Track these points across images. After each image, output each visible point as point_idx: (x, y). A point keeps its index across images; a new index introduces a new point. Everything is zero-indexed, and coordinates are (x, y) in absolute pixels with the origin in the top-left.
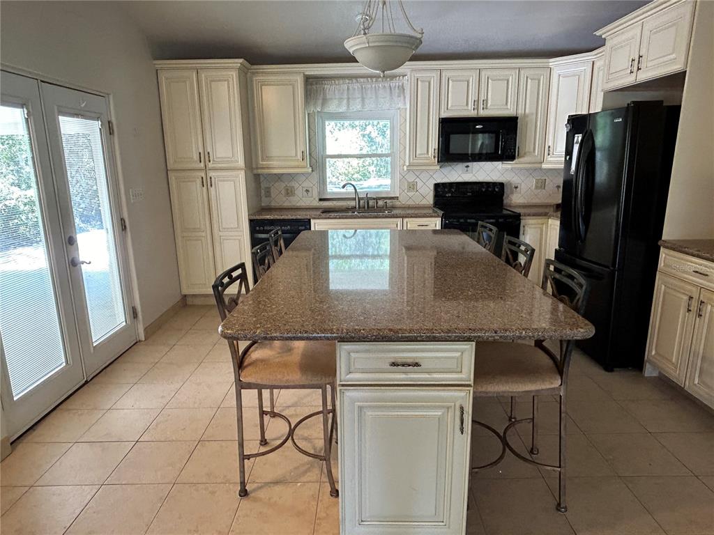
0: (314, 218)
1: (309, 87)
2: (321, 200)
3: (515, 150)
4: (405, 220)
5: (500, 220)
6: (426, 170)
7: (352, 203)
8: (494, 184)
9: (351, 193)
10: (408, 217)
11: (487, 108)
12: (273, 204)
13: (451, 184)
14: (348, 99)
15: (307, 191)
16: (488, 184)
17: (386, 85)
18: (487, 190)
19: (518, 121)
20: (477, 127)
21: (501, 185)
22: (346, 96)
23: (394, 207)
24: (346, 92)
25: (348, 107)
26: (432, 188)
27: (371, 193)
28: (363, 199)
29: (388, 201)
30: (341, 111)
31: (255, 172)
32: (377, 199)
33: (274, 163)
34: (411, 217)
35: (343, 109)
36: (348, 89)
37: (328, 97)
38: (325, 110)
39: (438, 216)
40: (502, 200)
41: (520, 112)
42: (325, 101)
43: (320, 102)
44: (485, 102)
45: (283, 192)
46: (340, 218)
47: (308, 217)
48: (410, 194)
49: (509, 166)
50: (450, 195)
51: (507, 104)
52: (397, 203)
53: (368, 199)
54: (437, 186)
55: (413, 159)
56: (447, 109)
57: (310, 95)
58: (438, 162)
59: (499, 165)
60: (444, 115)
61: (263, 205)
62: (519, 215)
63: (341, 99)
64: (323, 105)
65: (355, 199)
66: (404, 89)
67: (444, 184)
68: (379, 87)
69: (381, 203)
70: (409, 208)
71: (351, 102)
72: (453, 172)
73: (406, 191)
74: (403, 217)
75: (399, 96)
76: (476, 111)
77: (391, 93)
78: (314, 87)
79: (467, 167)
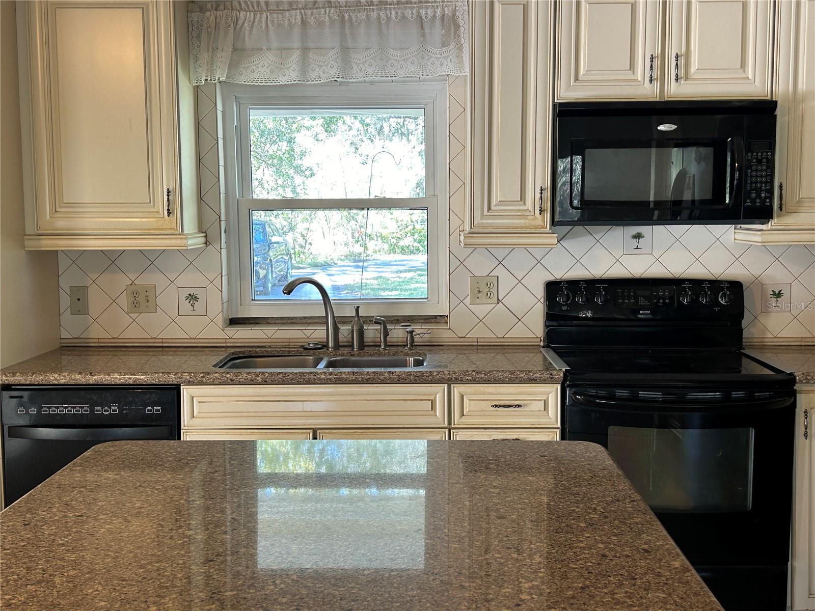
0: (190, 383)
1: (195, 17)
2: (234, 322)
3: (771, 192)
4: (457, 389)
5: (735, 394)
6: (526, 247)
7: (319, 333)
8: (715, 285)
9: (310, 303)
10: (462, 382)
11: (687, 78)
12: (97, 333)
13: (592, 285)
14: (305, 50)
15: (192, 298)
16: (697, 284)
17: (408, 13)
18: (695, 301)
19: (778, 112)
20: (661, 128)
21: (735, 288)
22: (296, 44)
23: (434, 346)
24: (297, 31)
25: (304, 70)
26: (540, 292)
27: (370, 303)
28: (345, 320)
29: (418, 328)
30: (283, 80)
31: (31, 245)
32: (385, 322)
33: (88, 223)
34: (474, 381)
35: (289, 76)
36: (304, 22)
37: (249, 43)
38: (242, 80)
39: (552, 380)
40: (741, 331)
41: (782, 89)
42: (239, 55)
43: (224, 56)
44: (682, 59)
45: (124, 301)
46: (265, 383)
47: (172, 379)
48: (481, 309)
49: (756, 238)
50: (589, 314)
51: (743, 65)
52: (444, 334)
53: (360, 321)
54: (553, 288)
55: (483, 216)
56: (576, 79)
57: (199, 37)
58: (553, 223)
59: (726, 233)
60: (569, 94)
61: (64, 334)
62: (791, 380)
63: (284, 51)
64: (233, 65)
65: (323, 321)
66: (457, 27)
67: (574, 285)
68: (389, 19)
69: (398, 333)
70: (478, 347)
71: (311, 55)
72: (599, 251)
73: (468, 301)
74: (450, 381)
75: (444, 45)
76: (657, 85)
77: (423, 35)
78: (210, 16)
79: (638, 236)
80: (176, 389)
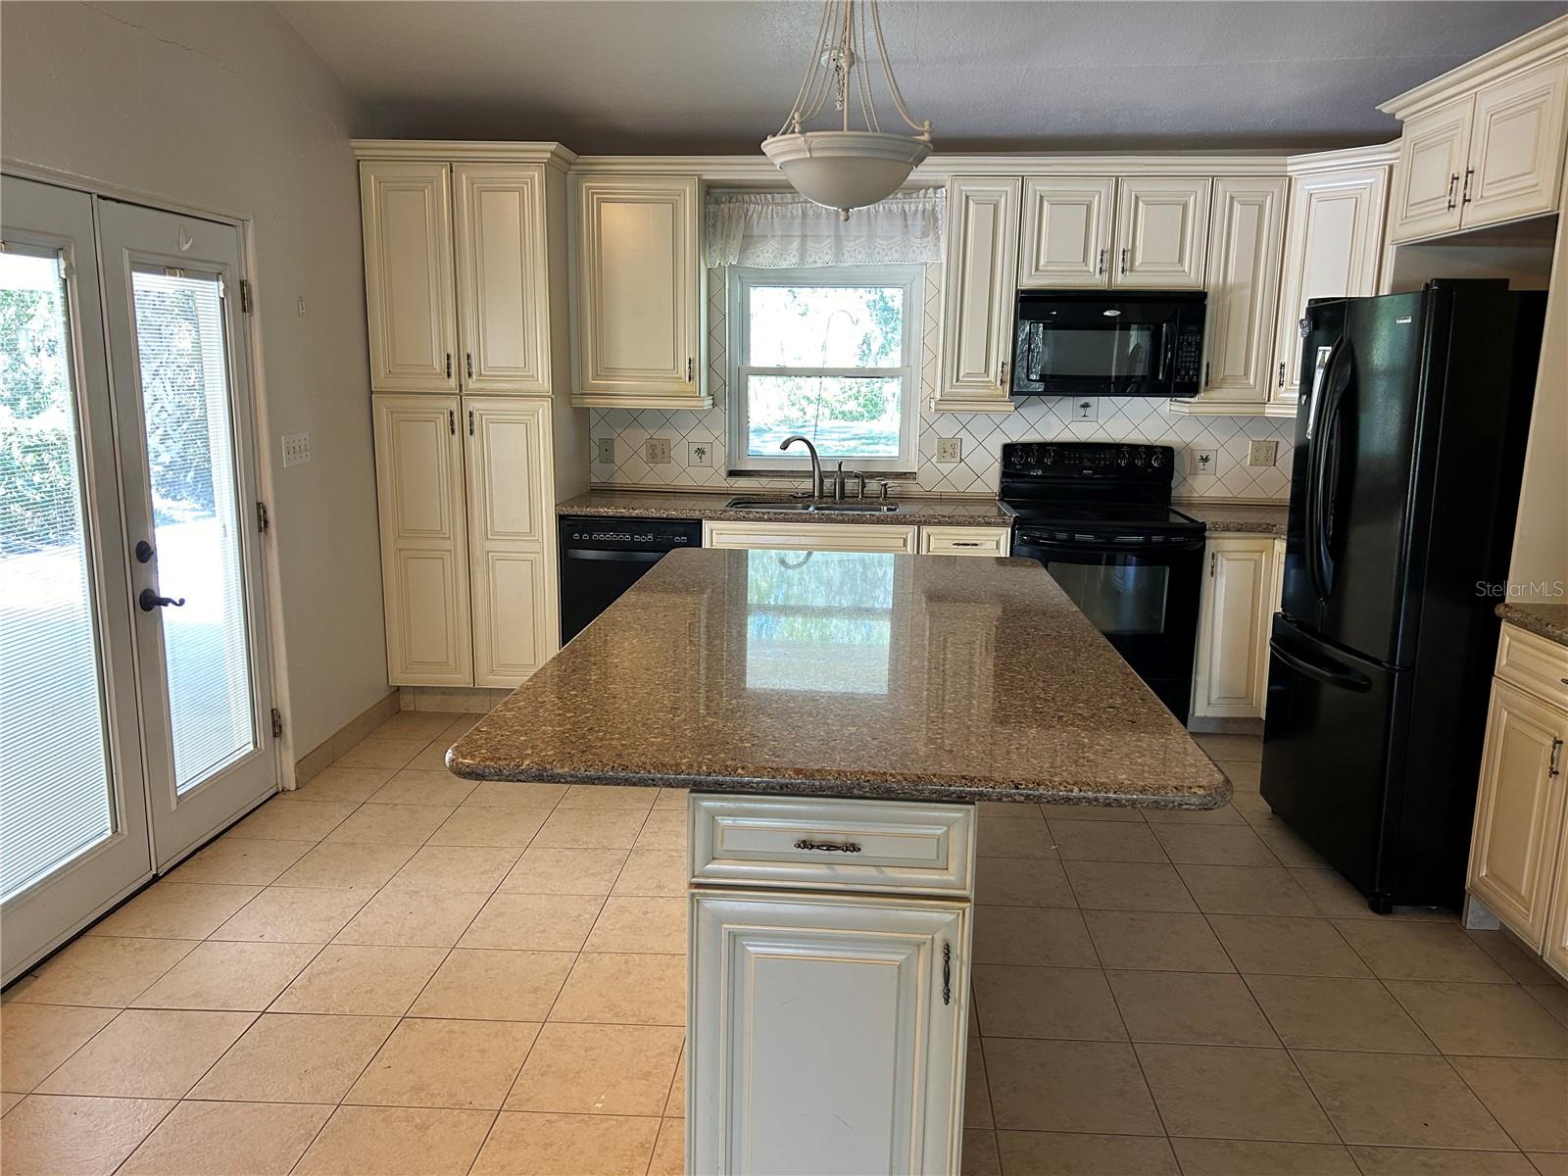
0: (711, 518)
1: (711, 208)
2: (732, 473)
3: (1198, 370)
4: (926, 530)
5: (1155, 538)
6: (987, 413)
7: (806, 485)
8: (1150, 450)
9: (801, 459)
10: (930, 524)
11: (1131, 271)
12: (620, 480)
13: (1043, 447)
14: (804, 237)
15: (700, 452)
16: (1134, 448)
17: (894, 207)
18: (1131, 464)
19: (1209, 302)
20: (1107, 313)
21: (1167, 453)
22: (797, 233)
23: (904, 498)
24: (798, 221)
25: (802, 257)
26: (998, 453)
27: (850, 460)
28: (830, 474)
29: (890, 482)
30: (784, 265)
31: (577, 402)
32: (863, 477)
33: (624, 384)
34: (940, 523)
35: (790, 261)
36: (804, 215)
37: (756, 231)
38: (749, 264)
39: (1004, 524)
40: (1170, 490)
41: (1214, 280)
42: (748, 241)
43: (735, 244)
44: (1129, 253)
45: (643, 452)
46: (770, 520)
47: (697, 515)
48: (945, 468)
49: (1186, 409)
50: (1040, 473)
51: (1181, 260)
52: (912, 488)
53: (842, 476)
54: (1009, 450)
55: (952, 386)
56: (1037, 269)
57: (714, 226)
58: (1012, 393)
59: (1164, 405)
60: (1029, 282)
61: (594, 480)
62: (1202, 527)
63: (787, 238)
64: (743, 249)
65: (810, 475)
66: (936, 220)
67: (1027, 447)
68: (877, 212)
69: (873, 486)
70: (941, 500)
71: (810, 244)
72: (1051, 418)
73: (934, 460)
74: (920, 523)
75: (924, 235)
76: (1106, 276)
77: (906, 226)
78: (724, 207)
79: (1086, 406)
80: (699, 523)
